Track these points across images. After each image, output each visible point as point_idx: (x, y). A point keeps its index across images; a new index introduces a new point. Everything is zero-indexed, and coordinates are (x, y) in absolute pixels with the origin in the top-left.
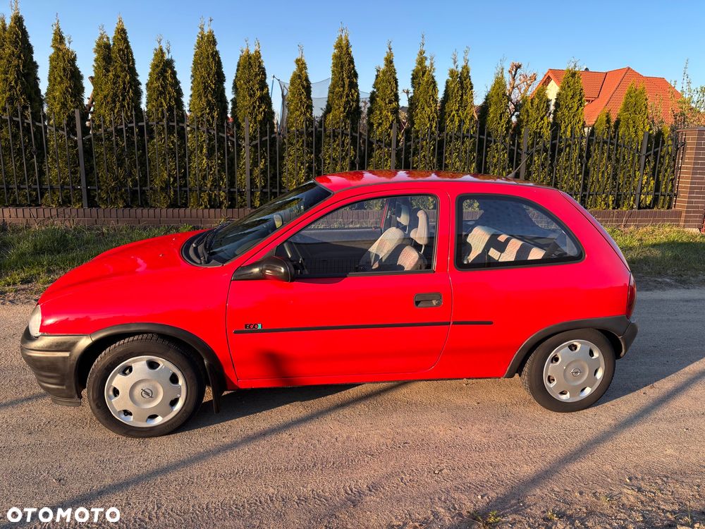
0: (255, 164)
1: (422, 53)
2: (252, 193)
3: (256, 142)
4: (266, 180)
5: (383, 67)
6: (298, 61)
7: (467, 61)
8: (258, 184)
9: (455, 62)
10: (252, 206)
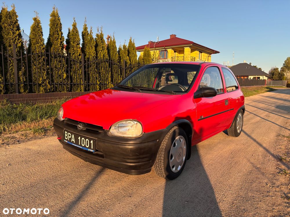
0: (19, 69)
1: (85, 25)
2: (19, 85)
3: (20, 58)
4: (26, 78)
5: (71, 28)
6: (35, 19)
7: (102, 31)
8: (22, 80)
9: (98, 31)
10: (20, 93)
